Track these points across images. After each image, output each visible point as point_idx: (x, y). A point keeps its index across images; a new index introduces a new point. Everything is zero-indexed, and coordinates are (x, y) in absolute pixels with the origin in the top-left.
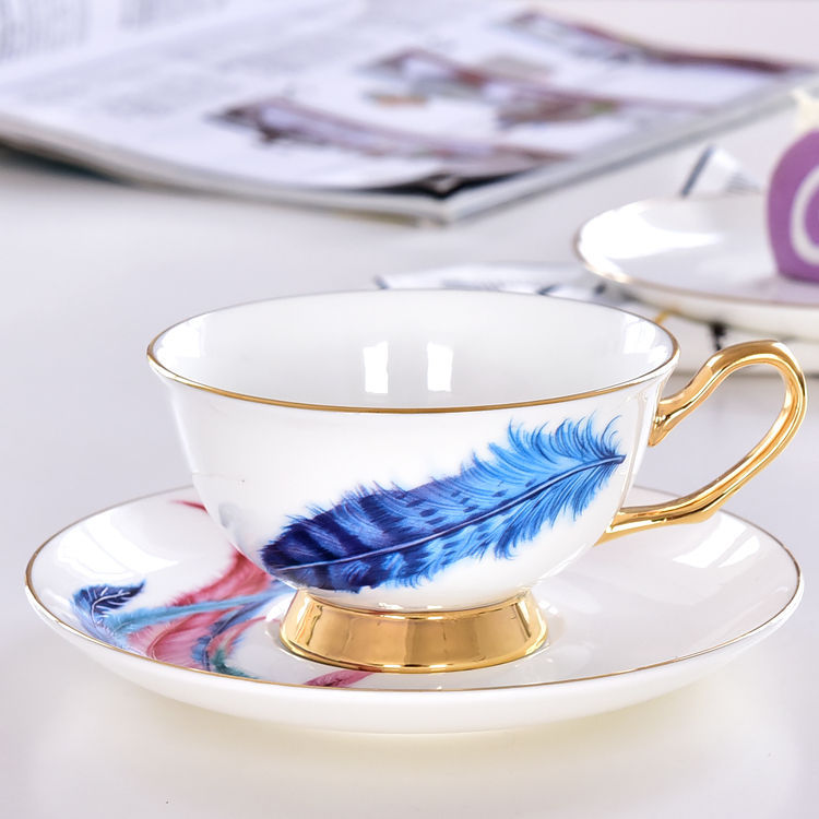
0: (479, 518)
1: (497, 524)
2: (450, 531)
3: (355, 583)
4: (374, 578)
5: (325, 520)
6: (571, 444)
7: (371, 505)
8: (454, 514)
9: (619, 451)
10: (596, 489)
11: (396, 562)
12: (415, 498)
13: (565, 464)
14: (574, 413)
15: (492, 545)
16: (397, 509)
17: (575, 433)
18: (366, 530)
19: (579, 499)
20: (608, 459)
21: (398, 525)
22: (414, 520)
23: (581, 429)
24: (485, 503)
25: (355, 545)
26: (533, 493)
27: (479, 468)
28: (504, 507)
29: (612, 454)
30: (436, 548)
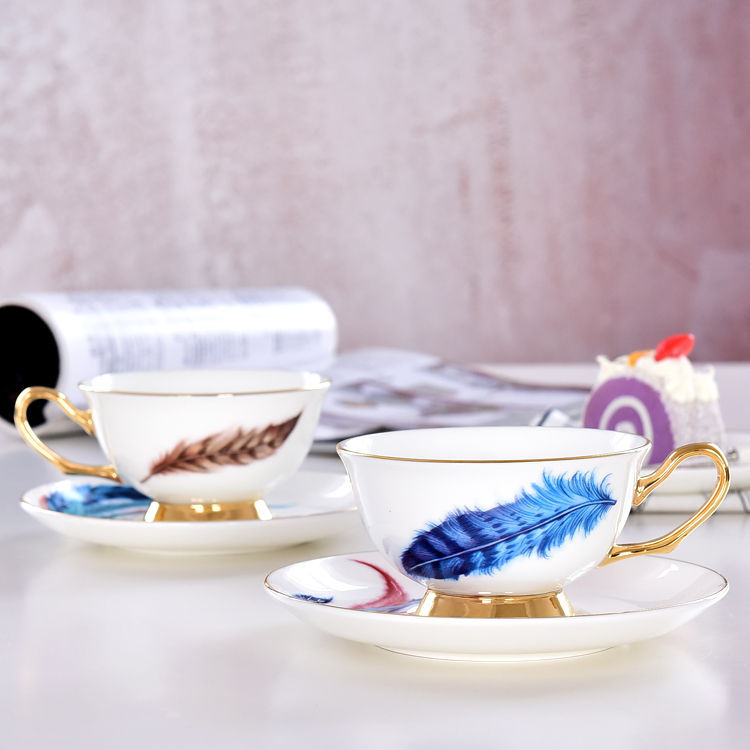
0: (527, 530)
1: (538, 534)
2: (510, 537)
3: (456, 573)
4: (466, 569)
5: (437, 532)
6: (581, 487)
7: (463, 521)
8: (512, 527)
9: (613, 497)
10: (598, 519)
11: (479, 557)
12: (488, 516)
13: (579, 500)
14: (584, 468)
15: (536, 549)
16: (478, 523)
17: (584, 480)
18: (461, 537)
19: (589, 523)
20: (606, 502)
21: (479, 533)
22: (489, 530)
23: (587, 479)
24: (531, 521)
25: (454, 547)
26: (559, 516)
27: (527, 498)
28: (542, 524)
29: (607, 498)
30: (502, 548)
